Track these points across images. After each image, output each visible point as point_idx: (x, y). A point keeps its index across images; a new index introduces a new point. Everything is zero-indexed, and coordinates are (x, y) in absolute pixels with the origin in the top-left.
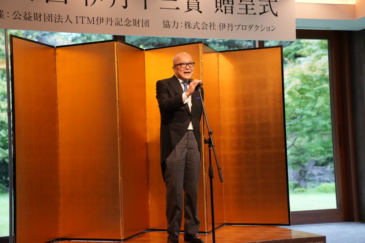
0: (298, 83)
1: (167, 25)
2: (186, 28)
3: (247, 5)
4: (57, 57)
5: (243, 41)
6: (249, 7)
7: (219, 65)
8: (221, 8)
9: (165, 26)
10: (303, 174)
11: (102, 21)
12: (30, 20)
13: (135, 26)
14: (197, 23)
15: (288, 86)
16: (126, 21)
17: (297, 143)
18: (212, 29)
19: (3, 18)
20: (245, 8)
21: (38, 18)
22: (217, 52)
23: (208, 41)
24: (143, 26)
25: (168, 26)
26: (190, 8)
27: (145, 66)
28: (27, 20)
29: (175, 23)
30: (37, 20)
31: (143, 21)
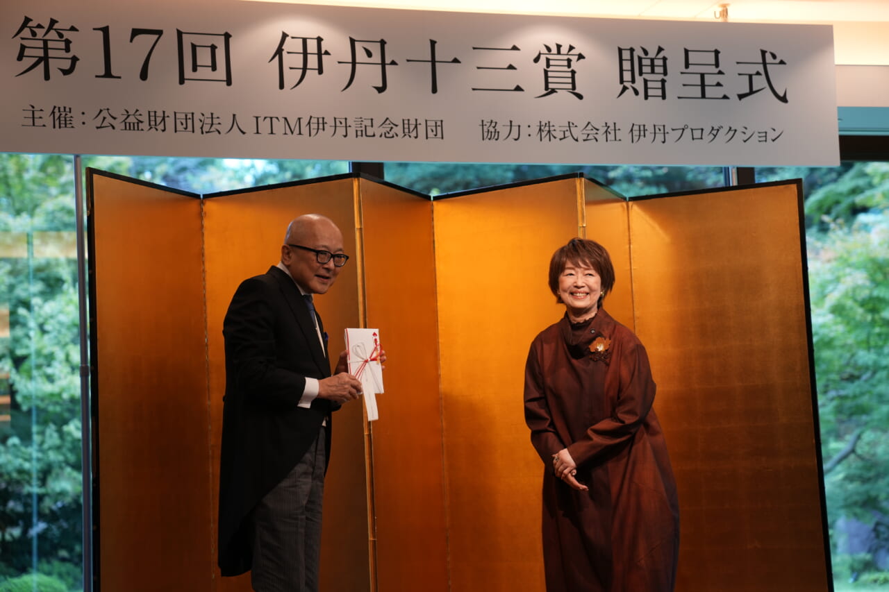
0: (860, 282)
1: (490, 132)
2: (541, 140)
3: (702, 76)
4: (206, 223)
6: (709, 80)
7: (631, 234)
8: (634, 85)
9: (485, 134)
10: (884, 533)
11: (321, 126)
12: (138, 129)
13: (407, 136)
14: (571, 124)
16: (384, 125)
17: (866, 449)
18: (611, 140)
19: (70, 126)
20: (700, 83)
21: (158, 123)
22: (625, 199)
24: (429, 136)
25: (493, 134)
26: (551, 86)
27: (434, 241)
28: (130, 129)
29: (511, 126)
30: (157, 130)
31: (429, 123)
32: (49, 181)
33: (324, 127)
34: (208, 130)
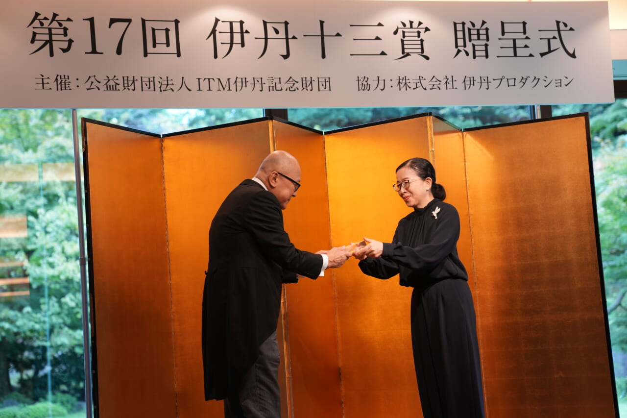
0: (623, 184)
1: (364, 85)
2: (400, 90)
3: (514, 40)
4: (165, 154)
5: (509, 108)
6: (519, 43)
8: (465, 49)
9: (360, 87)
11: (244, 84)
12: (116, 90)
13: (305, 90)
14: (421, 78)
15: (602, 192)
16: (288, 82)
18: (449, 89)
19: (69, 88)
20: (512, 46)
21: (129, 85)
22: (461, 130)
23: (442, 112)
24: (320, 89)
25: (366, 86)
26: (406, 51)
27: (326, 164)
28: (110, 90)
29: (378, 80)
30: (129, 89)
31: (320, 80)
32: (46, 127)
33: (246, 84)
34: (164, 89)
